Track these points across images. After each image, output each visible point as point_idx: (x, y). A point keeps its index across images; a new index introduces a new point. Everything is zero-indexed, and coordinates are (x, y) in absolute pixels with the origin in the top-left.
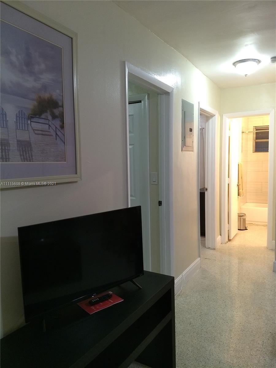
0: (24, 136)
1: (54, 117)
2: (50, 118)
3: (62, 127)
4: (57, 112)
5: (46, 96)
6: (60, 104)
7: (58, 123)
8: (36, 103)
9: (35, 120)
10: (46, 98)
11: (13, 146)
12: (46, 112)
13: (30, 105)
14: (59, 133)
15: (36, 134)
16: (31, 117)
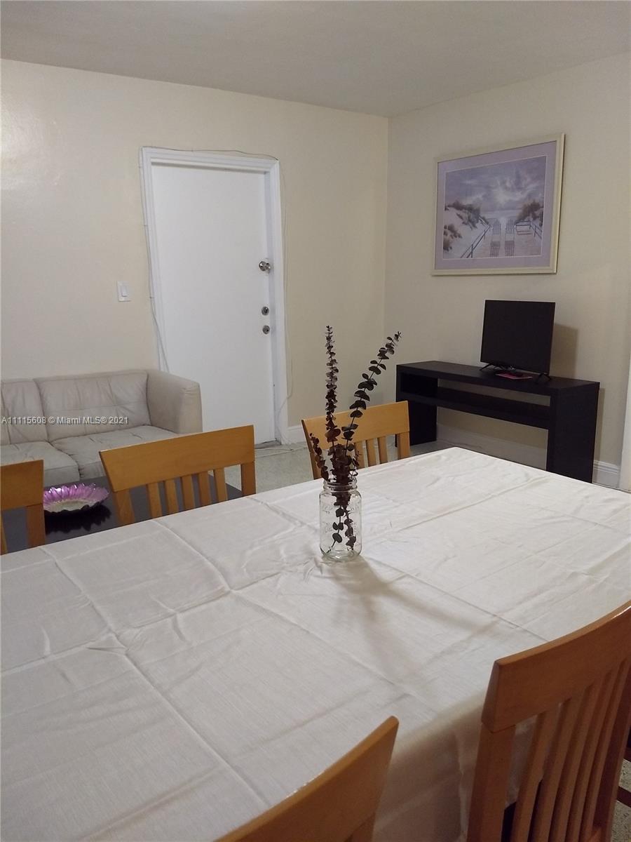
0: (510, 238)
1: (535, 218)
2: (531, 219)
3: (541, 225)
4: (537, 213)
5: (529, 202)
6: (541, 205)
7: (537, 222)
8: (521, 211)
9: (520, 224)
10: (530, 204)
11: (502, 247)
12: (529, 215)
13: (516, 213)
14: (538, 231)
15: (519, 235)
16: (516, 223)
